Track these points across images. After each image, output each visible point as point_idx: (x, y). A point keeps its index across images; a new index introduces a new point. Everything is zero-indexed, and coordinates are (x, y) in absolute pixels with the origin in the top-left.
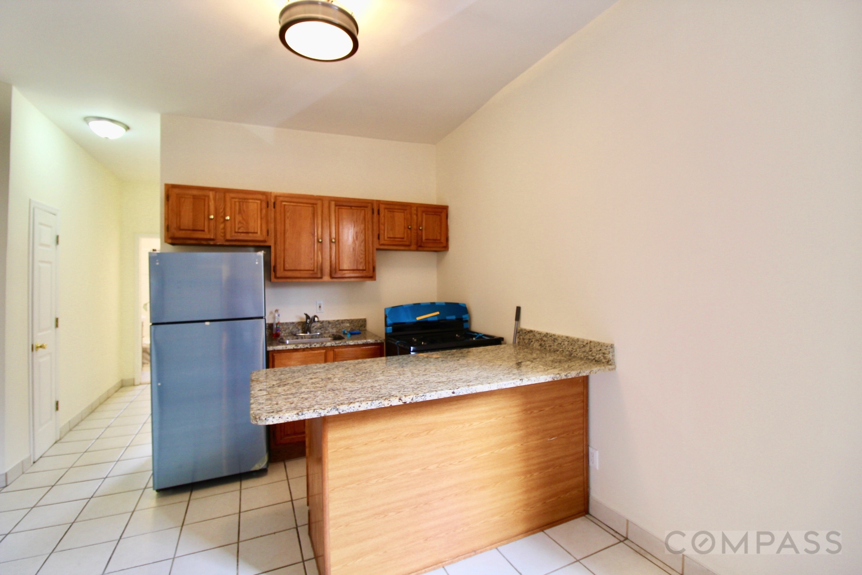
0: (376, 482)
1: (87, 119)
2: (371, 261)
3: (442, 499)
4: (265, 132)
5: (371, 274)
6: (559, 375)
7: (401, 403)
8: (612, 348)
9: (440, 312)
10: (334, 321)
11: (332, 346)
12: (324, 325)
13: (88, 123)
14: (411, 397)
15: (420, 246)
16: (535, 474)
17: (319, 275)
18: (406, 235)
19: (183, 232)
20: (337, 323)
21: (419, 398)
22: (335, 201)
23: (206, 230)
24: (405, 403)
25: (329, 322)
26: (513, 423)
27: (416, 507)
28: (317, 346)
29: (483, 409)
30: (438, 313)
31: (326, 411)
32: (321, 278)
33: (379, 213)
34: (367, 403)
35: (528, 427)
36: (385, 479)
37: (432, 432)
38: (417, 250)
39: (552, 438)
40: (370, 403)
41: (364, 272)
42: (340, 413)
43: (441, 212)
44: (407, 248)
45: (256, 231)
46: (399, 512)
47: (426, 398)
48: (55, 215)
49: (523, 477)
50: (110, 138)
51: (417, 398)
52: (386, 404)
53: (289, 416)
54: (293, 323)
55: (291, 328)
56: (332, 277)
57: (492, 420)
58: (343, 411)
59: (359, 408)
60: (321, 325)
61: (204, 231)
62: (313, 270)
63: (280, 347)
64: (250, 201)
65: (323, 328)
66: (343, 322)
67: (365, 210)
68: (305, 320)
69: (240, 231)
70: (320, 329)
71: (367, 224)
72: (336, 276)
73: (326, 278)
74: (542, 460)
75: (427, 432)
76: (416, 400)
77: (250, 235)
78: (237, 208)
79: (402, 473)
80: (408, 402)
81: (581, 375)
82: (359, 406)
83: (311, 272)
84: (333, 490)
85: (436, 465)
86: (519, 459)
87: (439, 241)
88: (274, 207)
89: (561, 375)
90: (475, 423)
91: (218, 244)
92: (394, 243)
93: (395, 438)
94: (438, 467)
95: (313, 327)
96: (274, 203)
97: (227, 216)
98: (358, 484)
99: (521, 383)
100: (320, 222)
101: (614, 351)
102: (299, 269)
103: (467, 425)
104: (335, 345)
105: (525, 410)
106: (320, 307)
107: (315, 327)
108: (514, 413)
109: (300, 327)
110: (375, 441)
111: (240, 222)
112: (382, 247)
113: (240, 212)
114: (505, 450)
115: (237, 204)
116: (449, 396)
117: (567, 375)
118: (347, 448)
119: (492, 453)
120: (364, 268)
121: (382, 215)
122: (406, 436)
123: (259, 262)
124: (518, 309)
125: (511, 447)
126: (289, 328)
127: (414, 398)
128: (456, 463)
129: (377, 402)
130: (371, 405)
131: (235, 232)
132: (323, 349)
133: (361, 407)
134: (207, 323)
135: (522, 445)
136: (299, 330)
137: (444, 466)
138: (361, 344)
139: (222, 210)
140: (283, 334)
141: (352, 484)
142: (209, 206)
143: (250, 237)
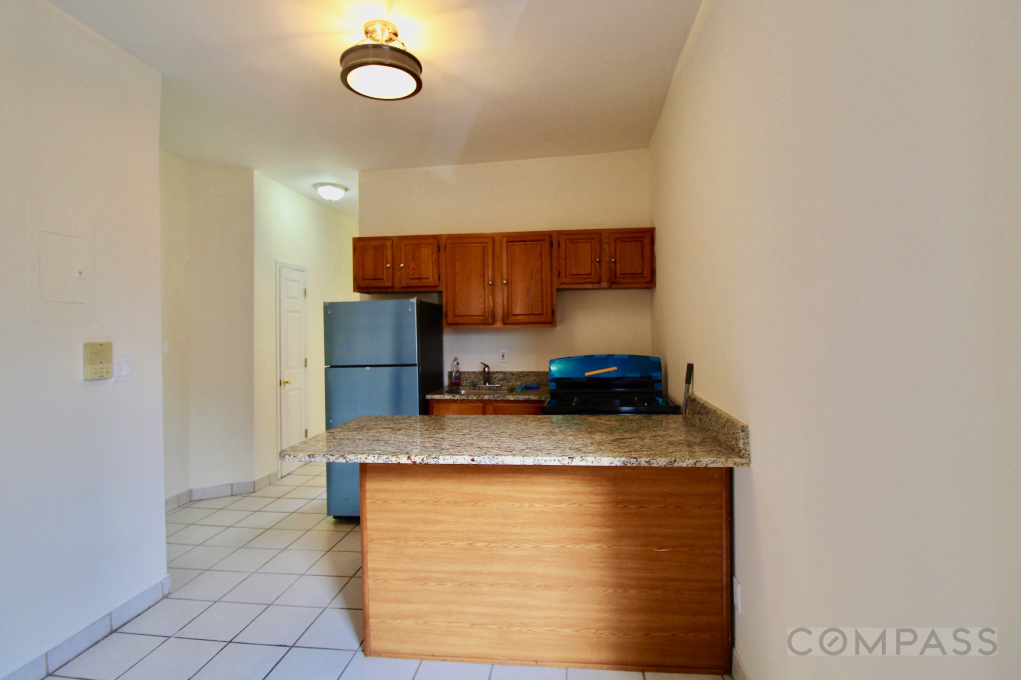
0: (416, 544)
1: (316, 186)
2: (549, 304)
3: (492, 585)
4: (445, 172)
5: (549, 318)
6: (635, 460)
7: (409, 462)
8: (743, 431)
9: (617, 368)
10: (518, 372)
11: (489, 400)
12: (506, 376)
13: (317, 189)
14: (422, 457)
15: (614, 283)
16: (632, 591)
17: (490, 321)
18: (593, 270)
19: (367, 281)
20: (521, 375)
21: (430, 459)
22: (506, 237)
23: (385, 278)
24: (415, 462)
25: (512, 374)
26: (595, 515)
27: (460, 585)
28: (474, 398)
29: (549, 489)
30: (616, 368)
31: (334, 458)
32: (493, 324)
33: (559, 247)
34: (374, 457)
35: (619, 526)
36: (424, 544)
37: (480, 504)
38: (610, 288)
39: (662, 548)
40: (377, 456)
41: (541, 316)
42: (347, 462)
43: (643, 238)
44: (596, 286)
45: (428, 277)
46: (440, 585)
47: (439, 461)
48: (303, 271)
49: (611, 590)
50: (333, 200)
51: (428, 460)
52: (393, 460)
53: (302, 457)
54: (474, 372)
55: (472, 378)
56: (505, 324)
57: (563, 506)
58: (350, 460)
59: (365, 460)
60: (503, 376)
61: (382, 279)
62: (484, 316)
63: (437, 397)
64: (423, 246)
65: (506, 379)
66: (528, 374)
67: (541, 244)
68: (482, 370)
69: (414, 277)
70: (503, 380)
71: (543, 260)
72: (508, 322)
73: (499, 324)
74: (645, 575)
75: (474, 503)
76: (427, 461)
77: (423, 280)
78: (411, 255)
79: (443, 542)
80: (418, 463)
81: (676, 465)
82: (366, 458)
83: (482, 318)
84: (371, 541)
85: (486, 544)
86: (604, 565)
87: (640, 275)
88: (445, 251)
89: (639, 460)
90: (537, 505)
91: (396, 291)
92: (577, 281)
93: (436, 502)
94: (487, 546)
95: (496, 378)
96: (445, 246)
97: (402, 263)
98: (396, 542)
99: (570, 462)
100: (490, 261)
101: (748, 437)
102: (469, 314)
103: (527, 505)
104: (493, 399)
105: (613, 502)
106: (503, 356)
107: (498, 378)
108: (597, 503)
109: (481, 378)
110: (414, 501)
111: (413, 269)
112: (564, 286)
113: (413, 259)
114: (582, 547)
115: (411, 250)
116: (467, 463)
117: (649, 461)
118: (385, 502)
119: (562, 547)
120: (541, 312)
121: (562, 248)
122: (448, 502)
123: (413, 308)
124: (690, 368)
125: (593, 547)
126: (470, 377)
127: (425, 459)
128: (511, 547)
129: (385, 457)
130: (378, 459)
131: (410, 279)
132: (481, 403)
133: (368, 459)
134: (368, 368)
135: (609, 547)
136: (480, 380)
137: (494, 547)
138: (521, 400)
139: (398, 258)
140: (464, 384)
141: (390, 539)
142: (387, 254)
143: (423, 283)
